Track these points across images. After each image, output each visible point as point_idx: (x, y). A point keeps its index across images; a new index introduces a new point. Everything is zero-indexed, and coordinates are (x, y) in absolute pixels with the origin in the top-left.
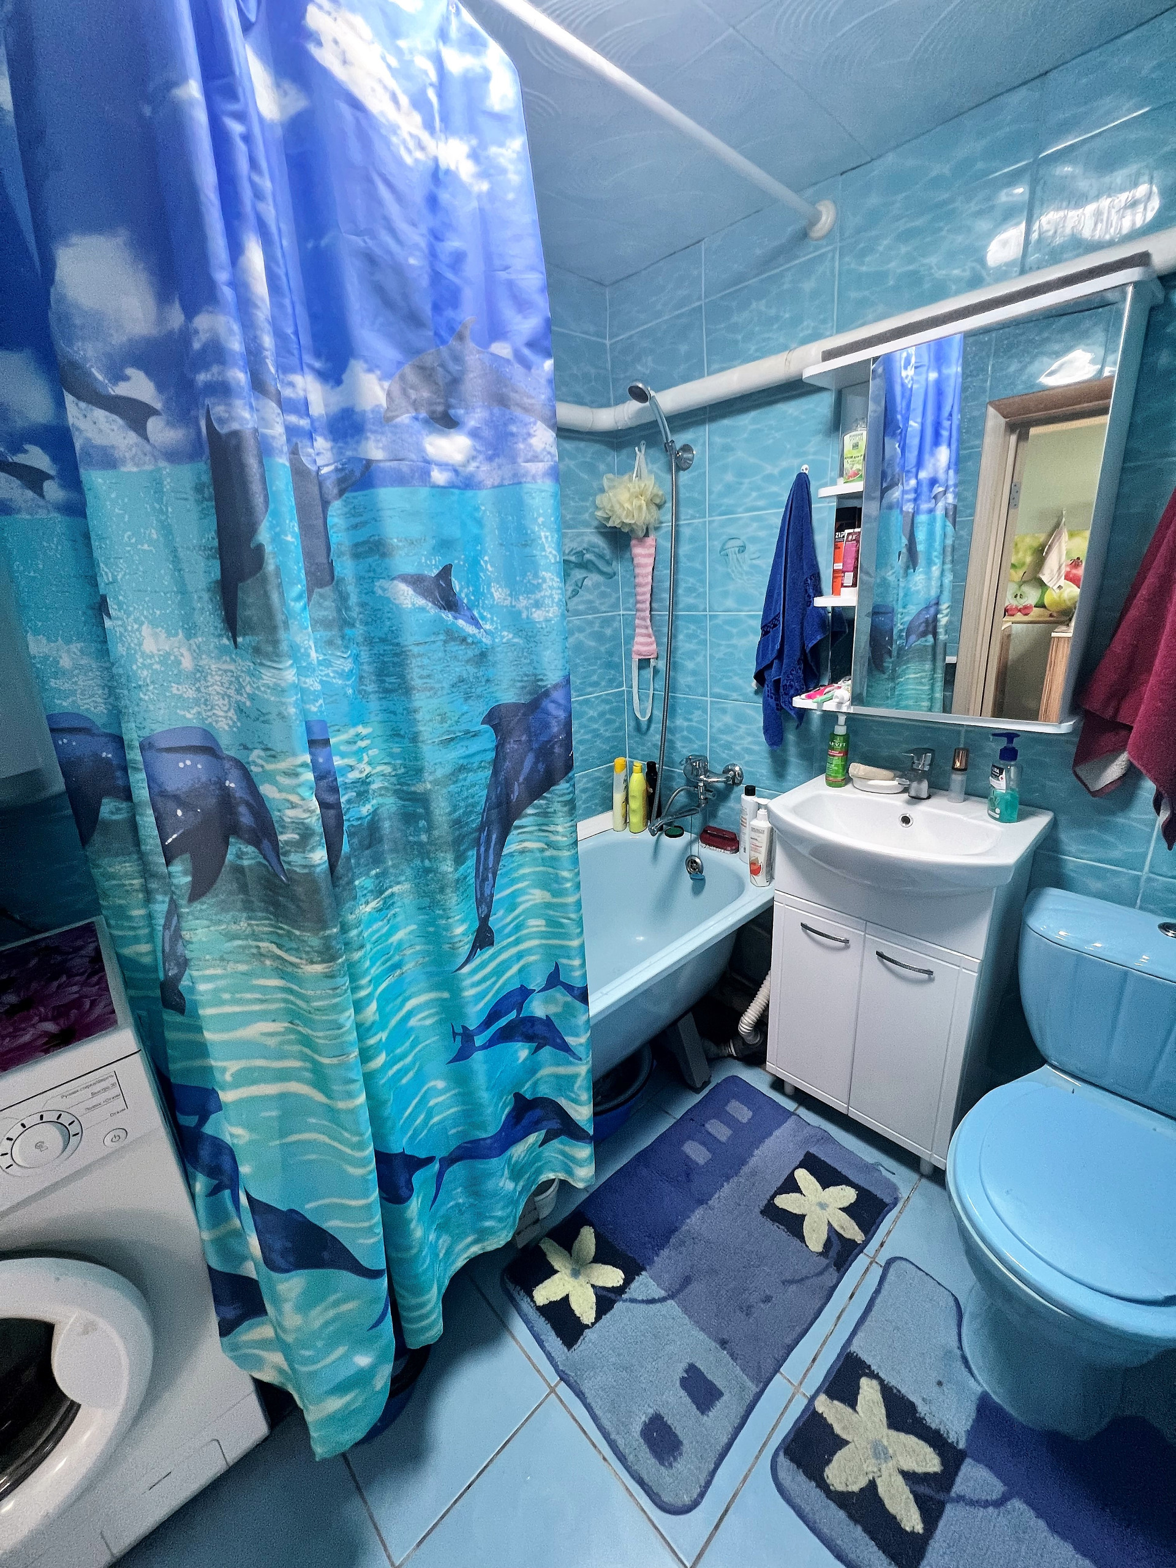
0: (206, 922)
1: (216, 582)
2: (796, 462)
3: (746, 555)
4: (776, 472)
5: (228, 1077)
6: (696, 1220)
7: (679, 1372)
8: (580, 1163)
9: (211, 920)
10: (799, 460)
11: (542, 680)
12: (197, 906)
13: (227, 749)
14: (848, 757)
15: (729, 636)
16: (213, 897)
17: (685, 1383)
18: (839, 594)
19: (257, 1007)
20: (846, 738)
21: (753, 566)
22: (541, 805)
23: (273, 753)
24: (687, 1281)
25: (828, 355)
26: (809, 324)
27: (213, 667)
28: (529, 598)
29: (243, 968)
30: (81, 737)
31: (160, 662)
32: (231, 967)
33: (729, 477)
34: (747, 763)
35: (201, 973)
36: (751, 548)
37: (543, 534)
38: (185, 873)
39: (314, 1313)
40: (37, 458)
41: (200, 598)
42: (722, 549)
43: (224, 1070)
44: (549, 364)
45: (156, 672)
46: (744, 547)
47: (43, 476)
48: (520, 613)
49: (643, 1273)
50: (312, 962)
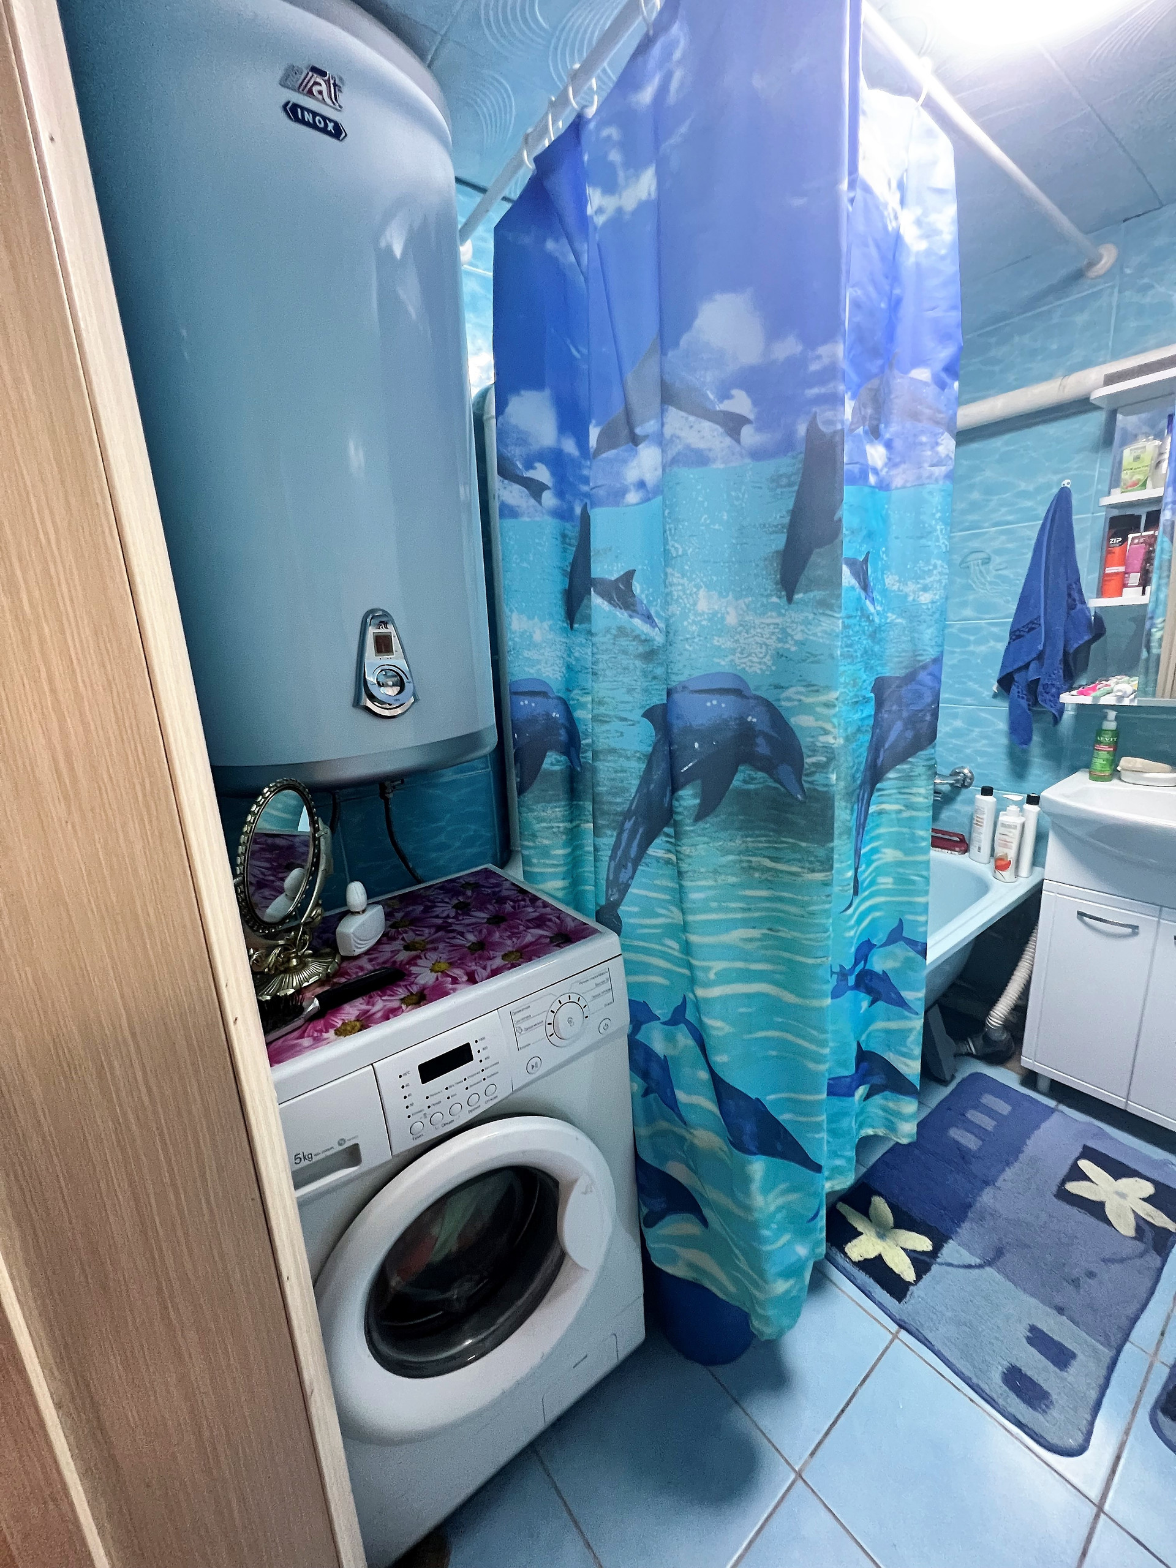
0: (706, 839)
1: (777, 552)
2: (1055, 478)
3: (991, 567)
4: (1031, 488)
5: (712, 976)
6: (987, 1198)
7: (1022, 1332)
8: (905, 1118)
9: (711, 837)
10: (1060, 476)
11: (921, 655)
12: (701, 825)
13: (755, 690)
14: (1119, 751)
15: (967, 643)
16: (716, 817)
17: (1030, 1341)
18: (1120, 595)
19: (739, 916)
20: (1116, 733)
21: (999, 577)
22: (904, 770)
23: (815, 688)
24: (999, 1252)
25: (1110, 380)
26: (1078, 354)
27: (756, 622)
28: (918, 583)
29: (732, 880)
30: (539, 699)
31: (710, 620)
32: (721, 879)
33: (975, 495)
34: (978, 766)
35: (693, 884)
36: (997, 560)
37: (938, 527)
38: (695, 796)
39: (771, 1197)
40: (542, 474)
41: (757, 565)
42: (962, 562)
43: (707, 969)
44: (956, 384)
45: (702, 627)
46: (989, 559)
47: (543, 487)
48: (906, 596)
49: (951, 1241)
50: (813, 871)
